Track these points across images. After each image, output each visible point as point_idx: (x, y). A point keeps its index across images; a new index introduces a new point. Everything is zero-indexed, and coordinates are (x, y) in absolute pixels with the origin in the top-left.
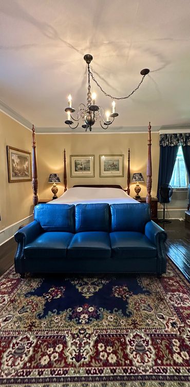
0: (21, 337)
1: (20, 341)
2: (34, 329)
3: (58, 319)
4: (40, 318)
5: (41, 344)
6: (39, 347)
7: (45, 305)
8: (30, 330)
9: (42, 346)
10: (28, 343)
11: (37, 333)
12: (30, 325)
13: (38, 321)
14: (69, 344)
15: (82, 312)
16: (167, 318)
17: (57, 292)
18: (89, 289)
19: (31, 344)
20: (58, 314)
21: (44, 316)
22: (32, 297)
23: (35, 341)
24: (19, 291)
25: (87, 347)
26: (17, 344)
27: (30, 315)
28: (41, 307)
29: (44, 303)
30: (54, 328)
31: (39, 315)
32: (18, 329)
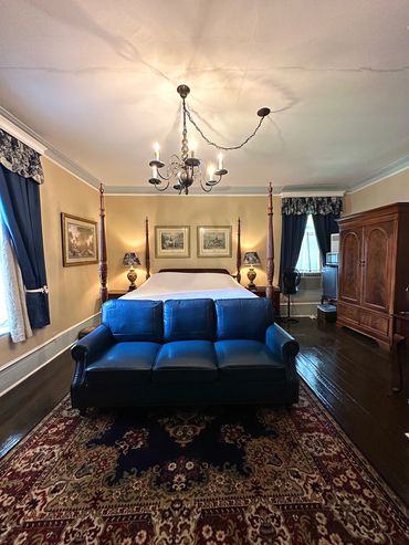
0: (79, 521)
1: (78, 527)
2: (101, 504)
3: (137, 484)
4: (110, 484)
5: (111, 531)
6: (109, 538)
7: (118, 461)
8: (94, 506)
9: (113, 536)
10: (91, 531)
11: (105, 512)
12: (94, 498)
13: (105, 489)
14: (157, 530)
15: (176, 472)
16: (305, 475)
17: (136, 438)
18: (185, 431)
19: (96, 531)
20: (139, 476)
21: (116, 481)
22: (99, 448)
23: (102, 526)
24: (77, 439)
25: (185, 533)
26: (73, 532)
27: (95, 479)
28: (112, 464)
29: (116, 457)
30: (133, 502)
31: (110, 477)
32: (75, 506)
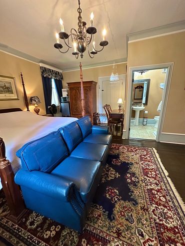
0: (154, 216)
1: (156, 216)
2: (146, 207)
3: (136, 192)
4: (137, 204)
5: (155, 202)
6: (157, 202)
7: (125, 201)
8: (147, 210)
9: (156, 201)
10: (157, 210)
11: (149, 205)
12: (144, 211)
13: (139, 205)
14: (151, 187)
15: (131, 179)
17: (112, 192)
18: (112, 174)
19: (156, 208)
20: (133, 192)
21: (135, 201)
22: (115, 212)
23: (154, 205)
26: (159, 218)
27: (135, 211)
28: (127, 203)
29: (122, 202)
30: (144, 194)
31: (134, 204)
32: (148, 220)
